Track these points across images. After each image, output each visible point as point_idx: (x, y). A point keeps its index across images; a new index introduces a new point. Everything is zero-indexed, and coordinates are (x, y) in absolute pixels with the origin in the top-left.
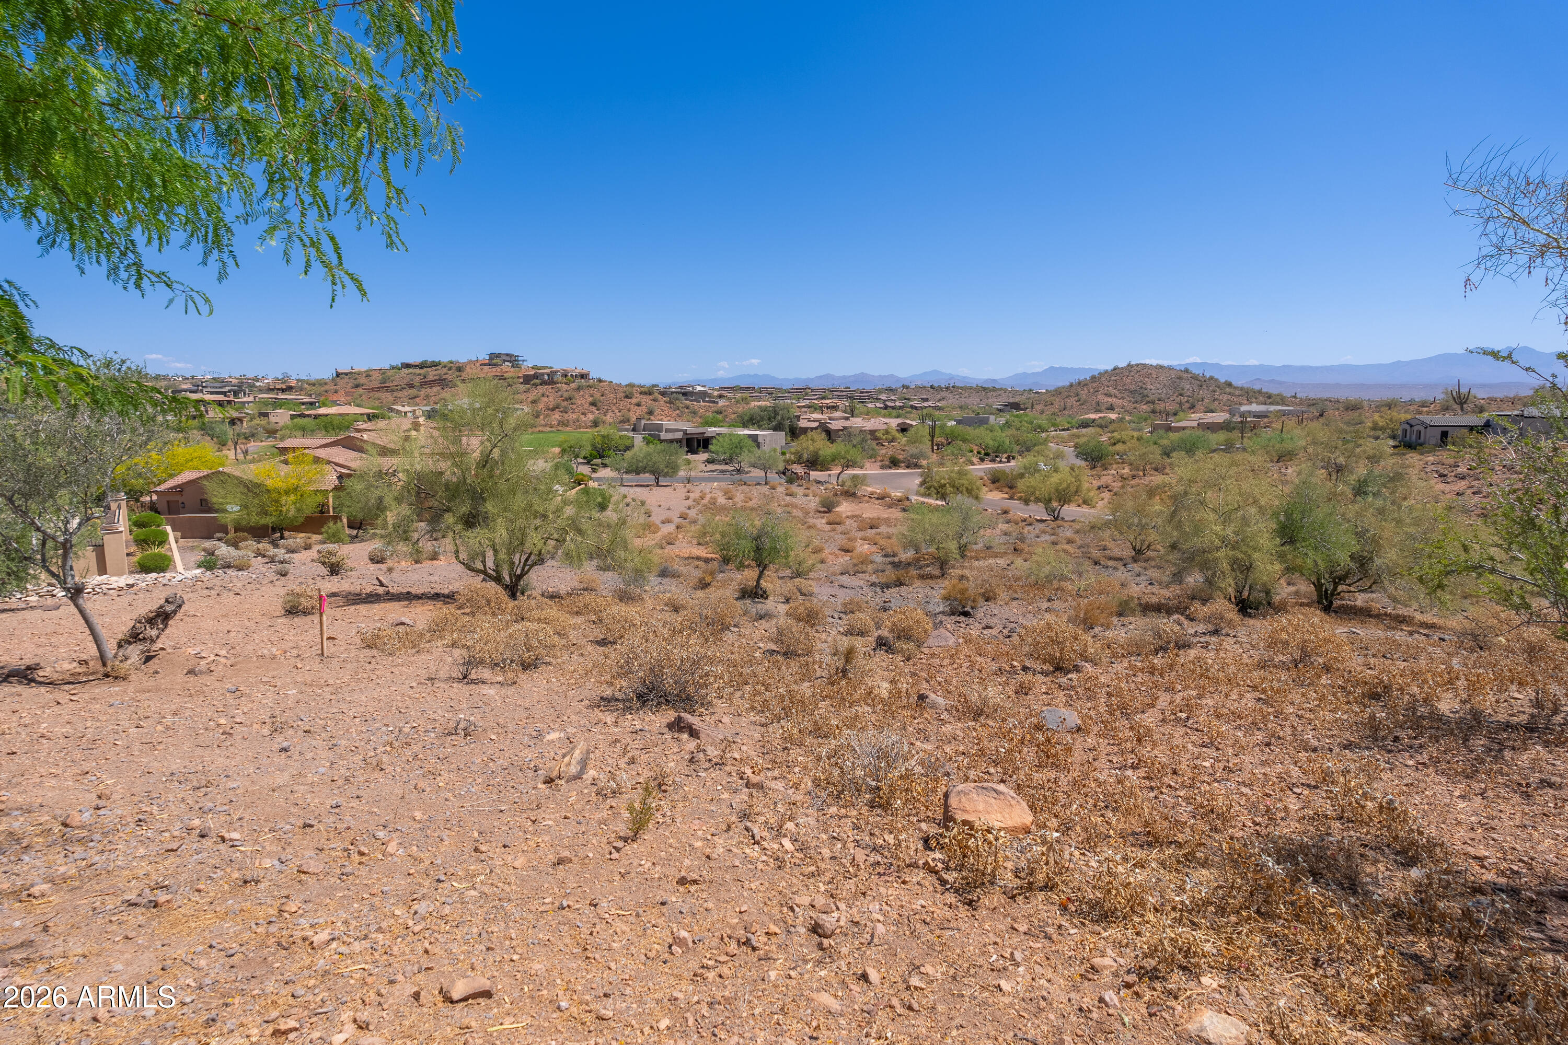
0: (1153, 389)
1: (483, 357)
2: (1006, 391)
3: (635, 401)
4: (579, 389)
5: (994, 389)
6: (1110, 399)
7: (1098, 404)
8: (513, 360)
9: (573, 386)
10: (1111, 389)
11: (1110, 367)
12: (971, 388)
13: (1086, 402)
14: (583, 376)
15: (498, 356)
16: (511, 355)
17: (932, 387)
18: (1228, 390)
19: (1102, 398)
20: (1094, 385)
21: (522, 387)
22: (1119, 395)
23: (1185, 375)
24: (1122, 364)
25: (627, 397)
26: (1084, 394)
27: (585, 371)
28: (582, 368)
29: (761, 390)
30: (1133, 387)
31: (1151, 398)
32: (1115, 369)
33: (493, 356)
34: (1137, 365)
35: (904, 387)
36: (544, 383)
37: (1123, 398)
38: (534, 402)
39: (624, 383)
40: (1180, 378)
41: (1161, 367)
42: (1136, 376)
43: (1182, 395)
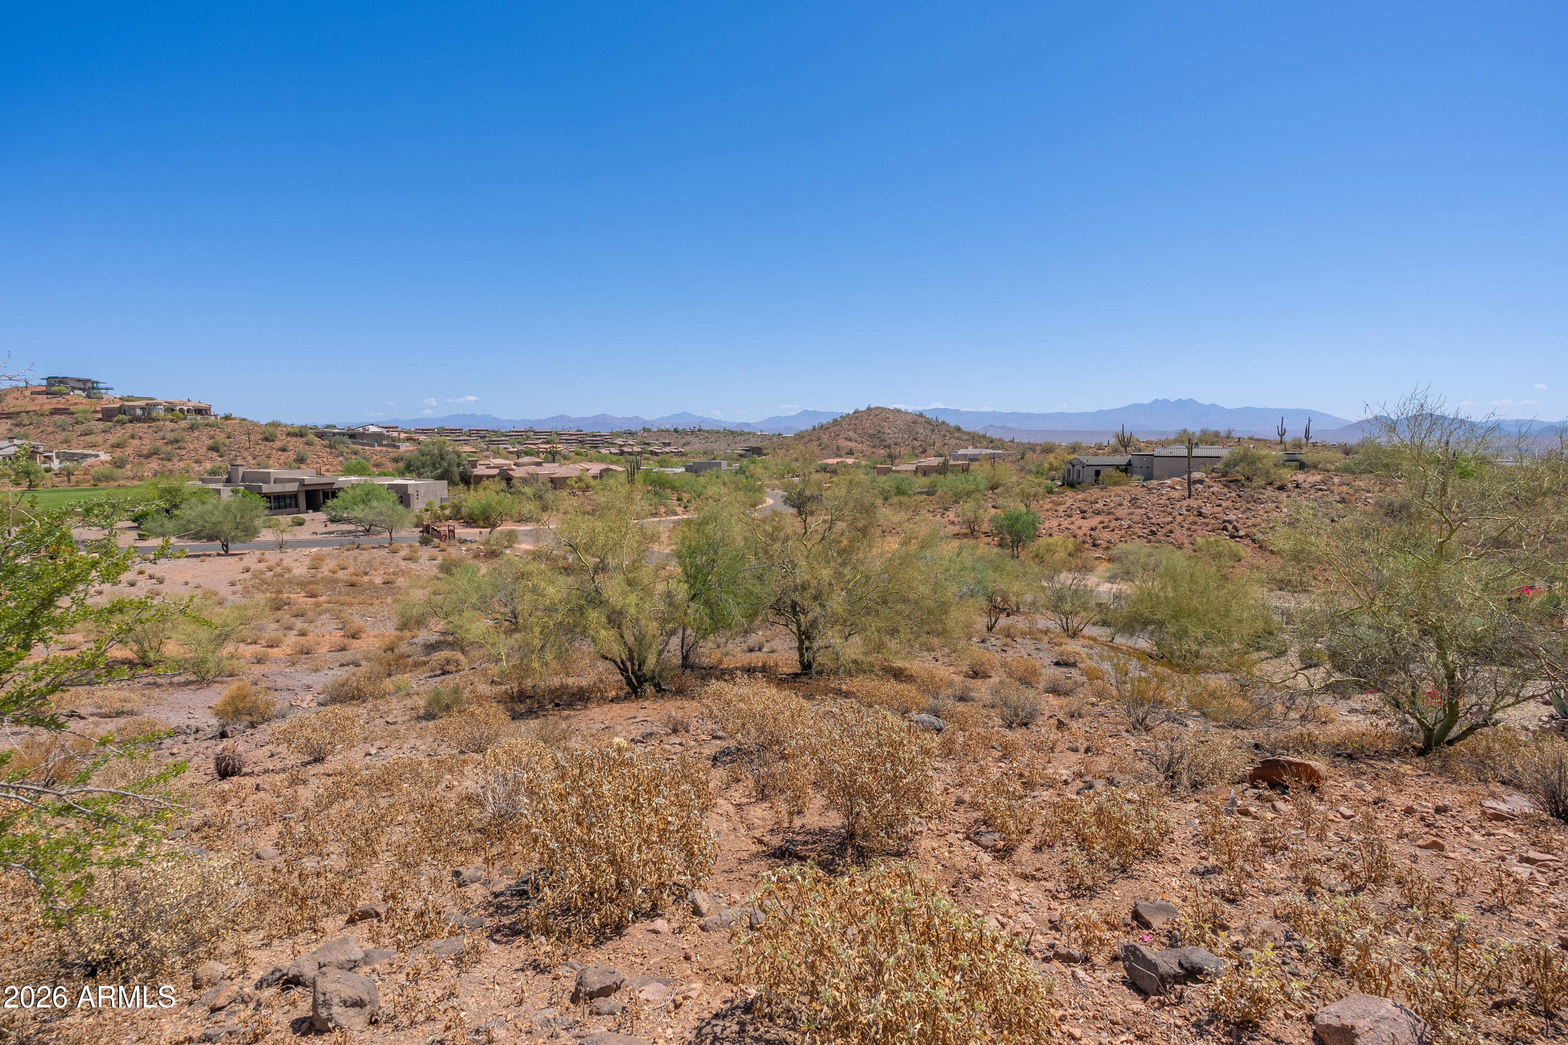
0: (891, 433)
1: (37, 380)
2: (754, 435)
3: (278, 444)
4: (192, 428)
5: (742, 433)
6: (850, 444)
7: (838, 448)
8: (90, 388)
9: (183, 424)
10: (851, 434)
11: (851, 412)
12: (718, 432)
13: (827, 446)
14: (199, 411)
15: (63, 381)
16: (85, 381)
17: (676, 431)
18: (956, 435)
19: (842, 442)
20: (835, 428)
21: (101, 425)
22: (859, 440)
23: (920, 420)
24: (863, 408)
25: (266, 439)
26: (825, 438)
27: (203, 405)
28: (198, 399)
29: (470, 433)
30: (871, 431)
31: (889, 442)
32: (855, 412)
33: (52, 381)
34: (876, 408)
35: (644, 430)
36: (135, 419)
37: (862, 442)
38: (117, 446)
39: (263, 422)
40: (915, 422)
41: (898, 411)
42: (875, 420)
43: (915, 439)
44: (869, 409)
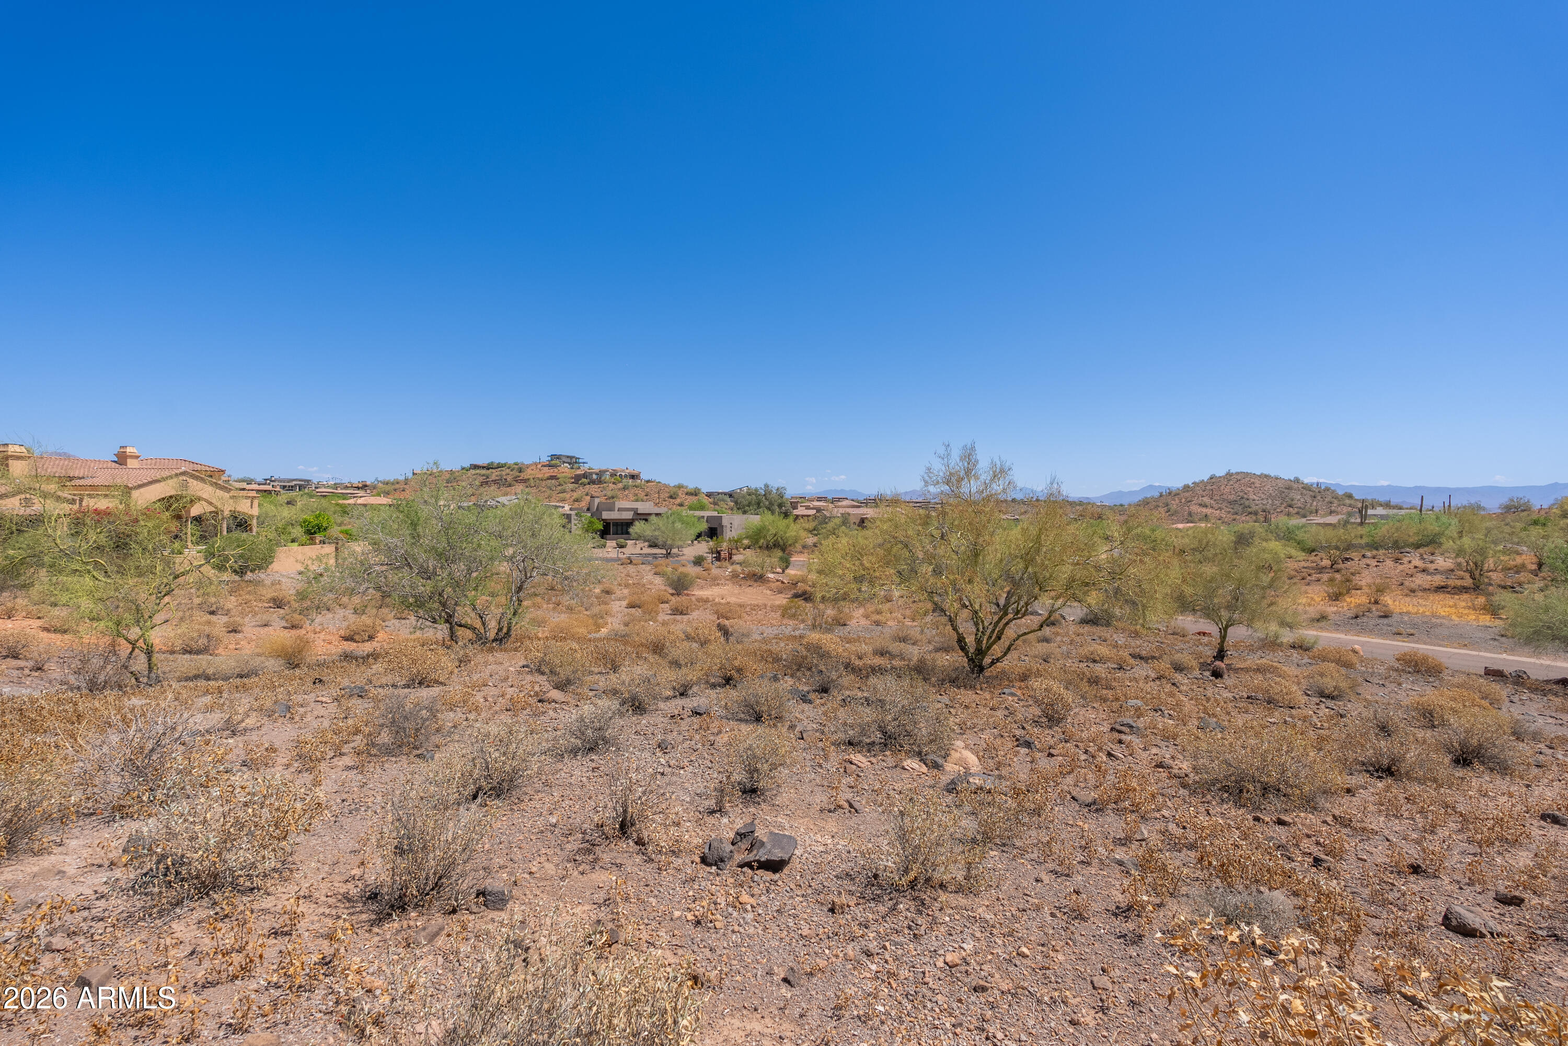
0: (1256, 499)
1: (545, 459)
3: (678, 501)
4: (625, 488)
6: (1204, 510)
7: (1190, 514)
8: (573, 461)
9: (620, 485)
10: (1206, 500)
13: (1176, 512)
14: (633, 477)
15: (558, 457)
16: (571, 457)
18: (1348, 502)
19: (1195, 508)
20: (1187, 494)
21: (571, 486)
22: (1216, 506)
23: (1296, 486)
24: (1221, 473)
25: (671, 497)
26: (1174, 505)
27: (636, 472)
28: (633, 468)
30: (1232, 497)
31: (1254, 508)
32: (1211, 478)
33: (554, 457)
34: (1238, 473)
36: (593, 482)
37: (1220, 509)
38: (577, 500)
39: (672, 485)
40: (1289, 488)
41: (1266, 476)
42: (1236, 486)
43: (1290, 506)
44: (1229, 474)
